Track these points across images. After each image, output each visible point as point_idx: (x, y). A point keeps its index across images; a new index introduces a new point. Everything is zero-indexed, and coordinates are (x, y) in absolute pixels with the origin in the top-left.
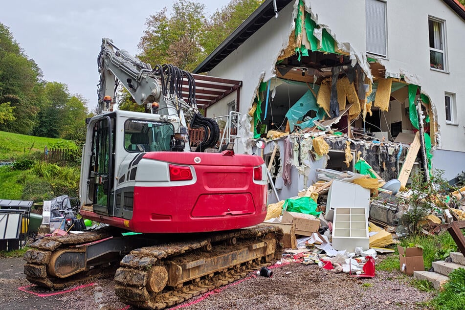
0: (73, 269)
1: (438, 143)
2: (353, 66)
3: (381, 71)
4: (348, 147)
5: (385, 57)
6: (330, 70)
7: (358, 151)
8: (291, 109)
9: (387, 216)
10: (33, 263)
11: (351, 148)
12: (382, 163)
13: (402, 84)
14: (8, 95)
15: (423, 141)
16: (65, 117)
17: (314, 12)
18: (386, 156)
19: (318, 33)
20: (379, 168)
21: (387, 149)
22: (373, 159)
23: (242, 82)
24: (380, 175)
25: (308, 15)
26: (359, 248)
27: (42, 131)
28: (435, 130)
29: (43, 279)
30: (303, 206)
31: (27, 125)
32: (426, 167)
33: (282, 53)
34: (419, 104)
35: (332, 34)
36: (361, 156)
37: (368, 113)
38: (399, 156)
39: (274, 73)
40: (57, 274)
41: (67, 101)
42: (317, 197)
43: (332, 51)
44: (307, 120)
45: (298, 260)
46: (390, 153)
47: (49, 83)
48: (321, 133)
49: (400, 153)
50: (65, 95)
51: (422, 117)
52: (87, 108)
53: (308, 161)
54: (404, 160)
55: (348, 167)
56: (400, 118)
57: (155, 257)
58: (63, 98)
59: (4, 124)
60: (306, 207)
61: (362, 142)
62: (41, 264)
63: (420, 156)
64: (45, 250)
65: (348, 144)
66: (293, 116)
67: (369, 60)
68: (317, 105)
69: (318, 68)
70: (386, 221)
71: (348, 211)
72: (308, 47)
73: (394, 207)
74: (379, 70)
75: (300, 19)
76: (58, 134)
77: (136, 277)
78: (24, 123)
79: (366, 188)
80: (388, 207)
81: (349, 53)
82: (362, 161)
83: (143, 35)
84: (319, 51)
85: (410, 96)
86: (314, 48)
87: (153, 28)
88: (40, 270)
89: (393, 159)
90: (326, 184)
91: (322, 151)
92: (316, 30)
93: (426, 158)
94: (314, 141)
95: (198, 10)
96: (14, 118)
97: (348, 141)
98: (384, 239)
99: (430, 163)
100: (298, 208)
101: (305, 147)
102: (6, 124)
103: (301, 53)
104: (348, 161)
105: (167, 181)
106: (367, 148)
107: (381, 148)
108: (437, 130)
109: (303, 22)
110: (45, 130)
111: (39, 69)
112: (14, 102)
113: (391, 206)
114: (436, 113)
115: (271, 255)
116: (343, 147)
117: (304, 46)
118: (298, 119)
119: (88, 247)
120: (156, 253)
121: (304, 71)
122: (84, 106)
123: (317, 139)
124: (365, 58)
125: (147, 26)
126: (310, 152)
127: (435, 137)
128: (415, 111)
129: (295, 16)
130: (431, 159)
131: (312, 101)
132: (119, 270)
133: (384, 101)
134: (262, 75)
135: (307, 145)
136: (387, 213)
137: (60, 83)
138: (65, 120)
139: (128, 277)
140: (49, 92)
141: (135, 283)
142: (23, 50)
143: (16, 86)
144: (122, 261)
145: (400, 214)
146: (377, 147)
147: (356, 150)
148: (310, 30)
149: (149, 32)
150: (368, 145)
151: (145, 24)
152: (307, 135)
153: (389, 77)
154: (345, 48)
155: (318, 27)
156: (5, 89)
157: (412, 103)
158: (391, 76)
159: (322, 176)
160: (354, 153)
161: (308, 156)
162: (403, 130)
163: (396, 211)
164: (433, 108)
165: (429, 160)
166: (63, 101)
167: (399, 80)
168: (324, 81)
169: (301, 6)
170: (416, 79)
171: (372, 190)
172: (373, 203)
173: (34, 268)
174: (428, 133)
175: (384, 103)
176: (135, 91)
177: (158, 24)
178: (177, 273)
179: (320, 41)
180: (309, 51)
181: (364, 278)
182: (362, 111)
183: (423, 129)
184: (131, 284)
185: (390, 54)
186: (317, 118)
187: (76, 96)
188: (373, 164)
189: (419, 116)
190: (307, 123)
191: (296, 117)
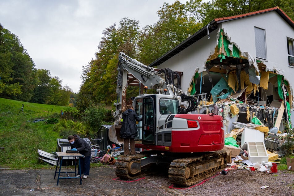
0: (136, 171)
1: (293, 107)
2: (250, 65)
3: (263, 68)
4: (248, 110)
5: (266, 60)
6: (235, 67)
7: (253, 112)
8: (214, 88)
9: (274, 146)
10: (120, 167)
11: (249, 110)
12: (265, 118)
13: (274, 74)
14: (17, 78)
15: (286, 106)
16: (48, 91)
17: (229, 35)
18: (267, 115)
19: (231, 47)
20: (264, 121)
21: (268, 111)
22: (261, 117)
23: (183, 73)
24: (264, 125)
25: (225, 37)
26: (264, 162)
27: (35, 100)
28: (292, 100)
29: (126, 174)
30: (230, 142)
31: (28, 96)
32: (288, 120)
33: (210, 57)
34: (283, 86)
35: (238, 47)
36: (255, 115)
37: (257, 91)
38: (274, 114)
39: (205, 68)
40: (132, 173)
41: (49, 81)
42: (236, 137)
43: (238, 56)
44: (222, 95)
45: (235, 168)
46: (270, 113)
47: (39, 70)
48: (233, 102)
49: (274, 113)
50: (48, 77)
51: (285, 93)
52: (61, 85)
53: (228, 118)
54: (276, 116)
55: (248, 121)
56: (272, 93)
57: (187, 162)
58: (47, 79)
59: (15, 96)
60: (231, 142)
61: (255, 107)
62: (126, 168)
63: (285, 114)
64: (126, 161)
65: (248, 108)
66: (214, 92)
67: (257, 61)
68: (228, 86)
69: (228, 65)
70: (273, 149)
71: (254, 144)
72: (225, 55)
73: (277, 141)
74: (263, 67)
75: (221, 39)
76: (44, 101)
77: (180, 171)
78: (26, 95)
79: (262, 132)
80: (275, 141)
81: (248, 58)
82: (255, 117)
83: (102, 40)
84: (231, 56)
85: (278, 81)
86: (229, 55)
87: (107, 36)
88: (125, 171)
89: (271, 116)
90: (240, 131)
91: (235, 112)
92: (230, 46)
93: (287, 116)
94: (231, 107)
95: (135, 24)
96: (21, 92)
97: (248, 106)
98: (274, 157)
99: (290, 118)
100: (227, 143)
101: (226, 111)
102: (17, 96)
103: (222, 58)
104: (248, 118)
105: (187, 128)
106: (258, 110)
107: (265, 110)
108: (293, 100)
109: (222, 41)
110: (37, 100)
111: (33, 61)
112: (21, 82)
113: (276, 141)
114: (292, 90)
115: (222, 165)
116: (246, 110)
117: (223, 54)
118: (217, 94)
119: (142, 160)
120: (187, 161)
121: (220, 67)
122: (59, 84)
123: (232, 106)
124: (256, 60)
125: (104, 35)
126: (229, 113)
127: (292, 104)
128: (281, 90)
129: (218, 38)
130: (290, 116)
131: (225, 84)
132: (170, 168)
133: (265, 84)
134: (197, 69)
135: (227, 109)
136: (274, 144)
137: (46, 70)
138: (48, 93)
139: (176, 172)
140: (39, 75)
141: (180, 174)
142: (26, 50)
143: (22, 72)
144: (171, 165)
145: (280, 145)
146: (263, 110)
147: (252, 112)
148: (226, 45)
149: (105, 38)
150: (258, 109)
151: (103, 34)
152: (227, 104)
153: (268, 71)
154: (245, 55)
155: (231, 44)
156: (15, 75)
157: (280, 85)
158: (269, 70)
159: (236, 126)
160: (251, 113)
161: (228, 115)
162: (274, 100)
163: (279, 143)
164: (291, 88)
165: (289, 117)
166: (47, 81)
167: (273, 73)
168: (231, 72)
169: (221, 32)
170: (282, 72)
171: (265, 133)
172: (267, 140)
173: (122, 169)
174: (288, 101)
175: (265, 85)
176: (146, 82)
177: (111, 33)
178: (193, 171)
179: (231, 51)
180: (226, 57)
181: (273, 173)
182: (254, 89)
183: (285, 99)
184: (178, 174)
185: (268, 59)
186: (228, 93)
187: (55, 78)
188: (261, 119)
189: (283, 92)
190: (223, 96)
191: (216, 93)
